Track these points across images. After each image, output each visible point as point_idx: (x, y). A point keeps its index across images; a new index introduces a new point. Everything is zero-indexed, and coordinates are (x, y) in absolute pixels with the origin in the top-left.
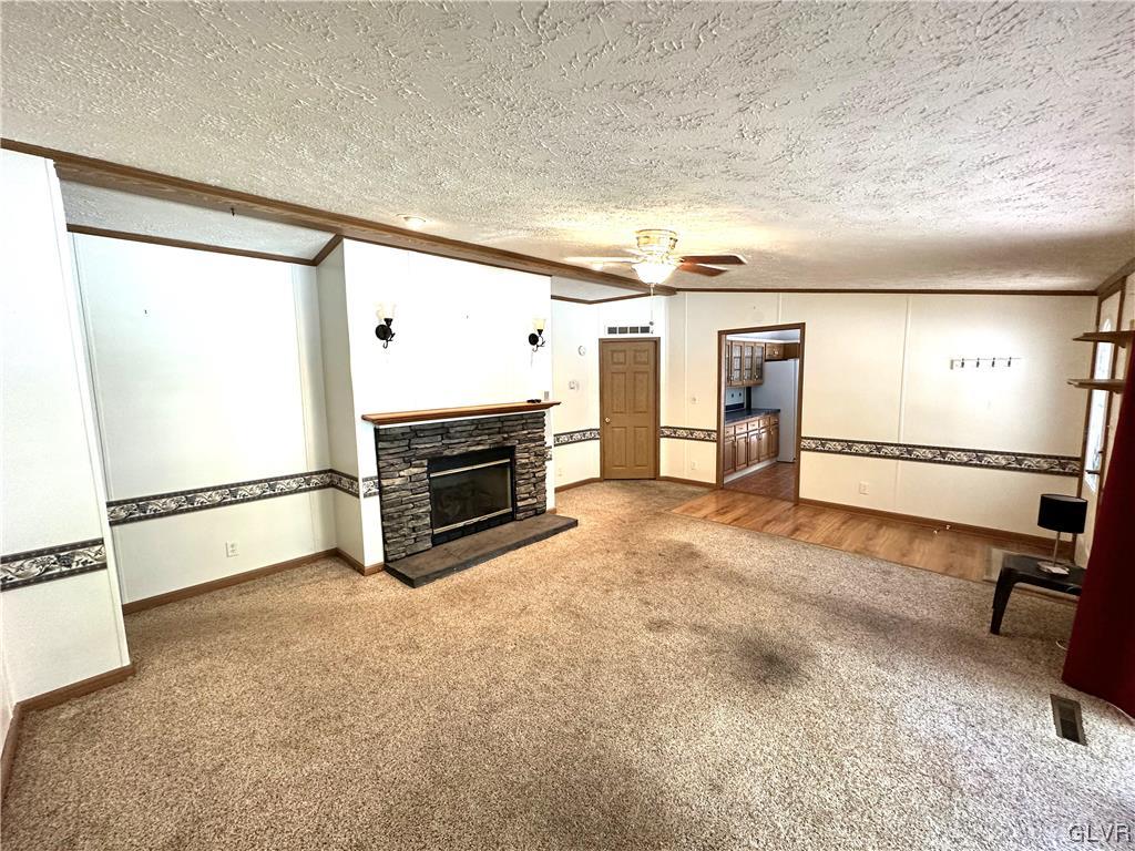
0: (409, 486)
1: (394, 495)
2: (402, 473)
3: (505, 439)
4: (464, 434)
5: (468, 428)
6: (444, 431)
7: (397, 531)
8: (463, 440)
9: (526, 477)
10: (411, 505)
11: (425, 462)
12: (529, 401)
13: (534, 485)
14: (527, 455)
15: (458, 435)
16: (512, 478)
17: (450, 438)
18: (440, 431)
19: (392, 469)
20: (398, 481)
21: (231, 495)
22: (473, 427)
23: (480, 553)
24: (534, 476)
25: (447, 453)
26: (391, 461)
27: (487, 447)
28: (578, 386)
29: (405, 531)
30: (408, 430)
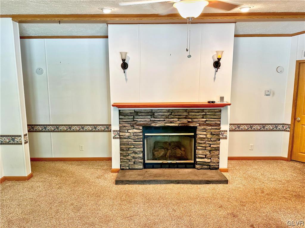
0: (132, 137)
1: (125, 140)
2: (129, 131)
3: (189, 122)
4: (163, 116)
5: (166, 114)
6: (152, 114)
7: (125, 156)
8: (162, 119)
9: (204, 145)
10: (133, 146)
11: (141, 128)
12: (209, 102)
13: (210, 151)
14: (205, 133)
15: (159, 117)
16: (195, 145)
17: (155, 118)
18: (150, 114)
19: (124, 128)
20: (127, 134)
21: (82, 128)
22: (168, 114)
23: (156, 179)
24: (210, 146)
25: (153, 125)
26: (124, 125)
27: (177, 125)
28: (274, 94)
29: (129, 157)
30: (134, 112)
